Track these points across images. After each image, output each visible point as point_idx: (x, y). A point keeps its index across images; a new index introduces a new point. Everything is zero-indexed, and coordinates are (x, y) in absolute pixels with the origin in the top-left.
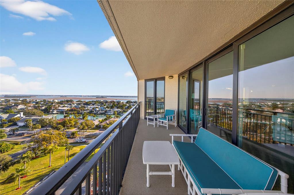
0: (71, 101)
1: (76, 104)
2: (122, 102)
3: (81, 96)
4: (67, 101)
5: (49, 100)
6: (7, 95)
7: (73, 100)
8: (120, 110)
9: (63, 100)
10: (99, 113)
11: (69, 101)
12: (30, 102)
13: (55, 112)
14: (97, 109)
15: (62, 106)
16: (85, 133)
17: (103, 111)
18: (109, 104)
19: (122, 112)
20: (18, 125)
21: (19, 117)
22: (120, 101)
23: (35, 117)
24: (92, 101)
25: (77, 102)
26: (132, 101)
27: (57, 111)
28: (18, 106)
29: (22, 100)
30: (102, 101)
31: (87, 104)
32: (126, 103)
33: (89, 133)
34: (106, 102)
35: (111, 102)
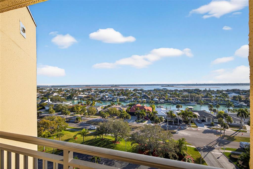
0: (91, 89)
1: (93, 92)
2: (129, 90)
3: (100, 85)
4: (88, 90)
5: (76, 89)
6: (54, 86)
7: (92, 89)
8: (125, 97)
9: (85, 89)
10: (107, 99)
11: (89, 89)
12: (63, 90)
13: (76, 99)
14: (107, 96)
15: (82, 93)
16: (89, 118)
17: (111, 98)
18: (119, 92)
19: (127, 99)
20: (45, 109)
21: (47, 103)
22: (128, 89)
23: (58, 102)
24: (106, 90)
25: (94, 90)
26: (139, 89)
27: (77, 98)
28: (53, 93)
29: (59, 89)
30: (113, 89)
31: (101, 92)
32: (133, 91)
33: (91, 119)
34: (117, 90)
35: (120, 90)
